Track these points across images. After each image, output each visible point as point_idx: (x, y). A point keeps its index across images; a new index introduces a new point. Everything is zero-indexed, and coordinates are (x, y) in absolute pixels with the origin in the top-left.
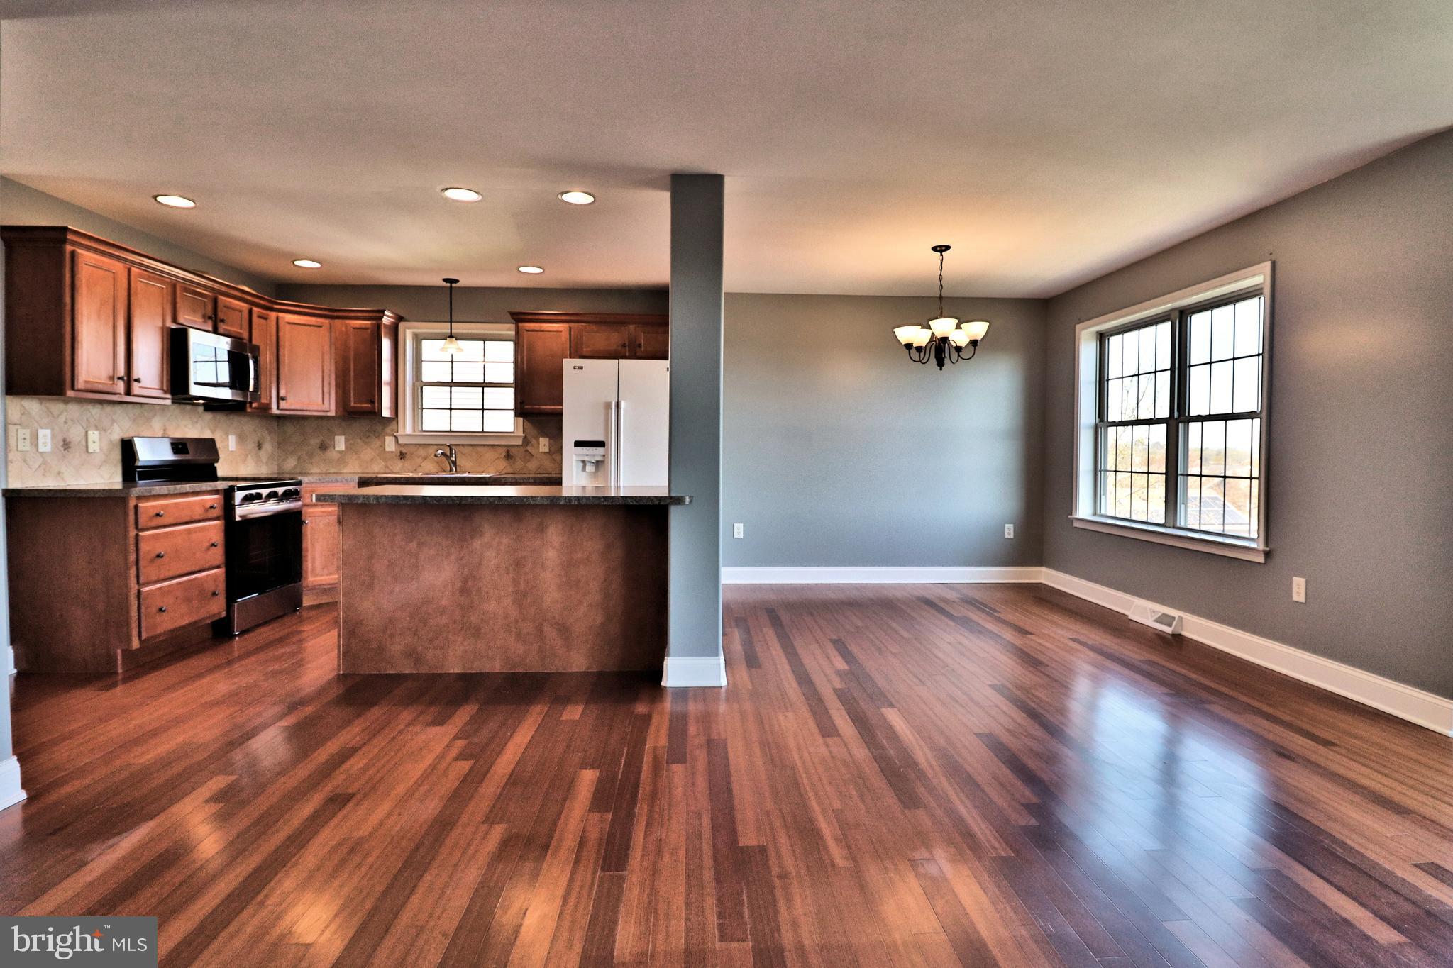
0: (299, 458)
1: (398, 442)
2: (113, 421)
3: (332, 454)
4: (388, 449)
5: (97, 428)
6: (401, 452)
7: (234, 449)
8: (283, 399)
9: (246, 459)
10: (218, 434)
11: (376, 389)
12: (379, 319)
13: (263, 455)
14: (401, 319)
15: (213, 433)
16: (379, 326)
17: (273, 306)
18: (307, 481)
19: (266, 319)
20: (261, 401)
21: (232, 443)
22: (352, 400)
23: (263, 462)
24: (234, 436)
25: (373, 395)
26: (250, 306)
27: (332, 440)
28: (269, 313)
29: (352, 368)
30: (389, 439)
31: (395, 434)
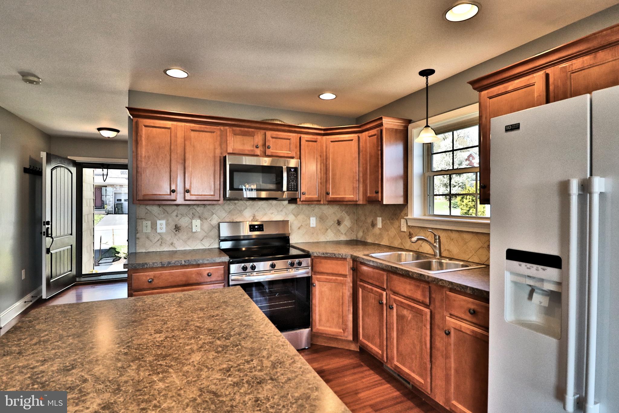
0: (364, 232)
1: (407, 224)
2: (213, 214)
3: (376, 231)
4: (402, 230)
5: (200, 218)
6: (410, 233)
7: (314, 226)
8: (328, 194)
9: (326, 232)
10: (301, 217)
11: (380, 182)
12: (381, 125)
13: (342, 228)
14: (410, 122)
15: (296, 217)
16: (381, 131)
17: (323, 132)
18: (315, 255)
19: (316, 141)
20: (307, 196)
21: (313, 222)
22: (368, 191)
23: (342, 233)
24: (315, 218)
25: (378, 187)
26: (299, 135)
27: (376, 220)
28: (319, 137)
29: (368, 168)
30: (403, 221)
31: (405, 217)
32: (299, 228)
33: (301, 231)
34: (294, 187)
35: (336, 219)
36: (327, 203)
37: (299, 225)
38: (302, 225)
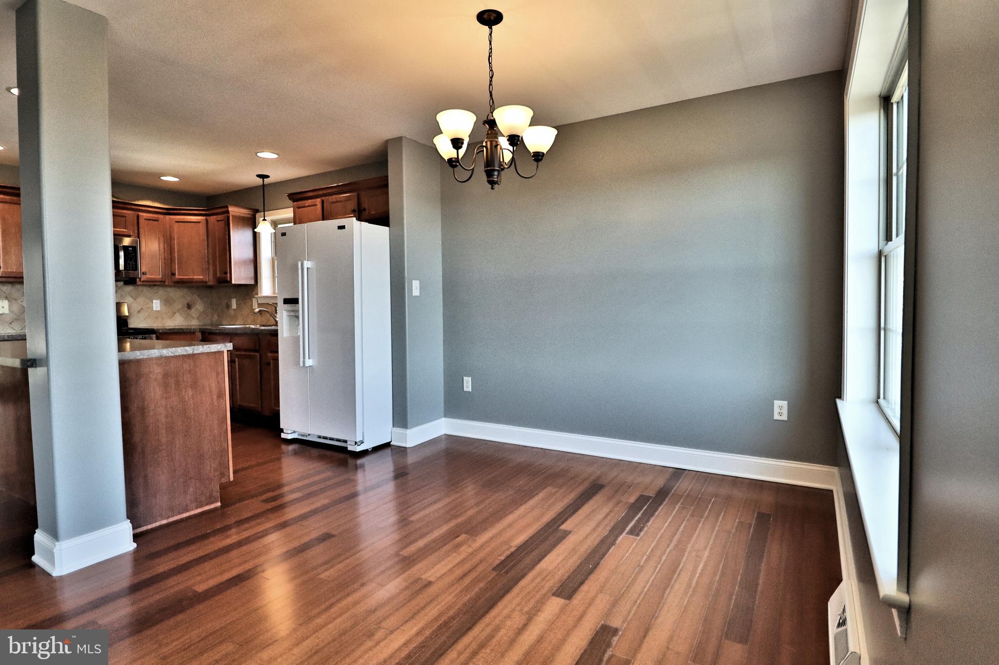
1: (258, 302)
5: (7, 298)
7: (159, 309)
8: (174, 274)
9: (173, 316)
10: (141, 300)
11: (228, 263)
12: (228, 212)
13: (193, 312)
14: (257, 211)
15: (135, 300)
16: (228, 217)
17: (165, 211)
18: (161, 331)
19: (157, 221)
20: (148, 276)
21: (157, 305)
22: (218, 273)
23: (193, 317)
24: (159, 301)
25: (226, 268)
26: (137, 213)
27: (231, 301)
28: (161, 216)
29: (217, 249)
30: (254, 300)
31: (255, 296)
32: (139, 311)
33: (141, 315)
34: (132, 266)
35: (185, 303)
36: (171, 284)
37: (140, 308)
38: (142, 309)
